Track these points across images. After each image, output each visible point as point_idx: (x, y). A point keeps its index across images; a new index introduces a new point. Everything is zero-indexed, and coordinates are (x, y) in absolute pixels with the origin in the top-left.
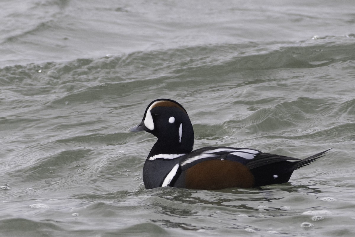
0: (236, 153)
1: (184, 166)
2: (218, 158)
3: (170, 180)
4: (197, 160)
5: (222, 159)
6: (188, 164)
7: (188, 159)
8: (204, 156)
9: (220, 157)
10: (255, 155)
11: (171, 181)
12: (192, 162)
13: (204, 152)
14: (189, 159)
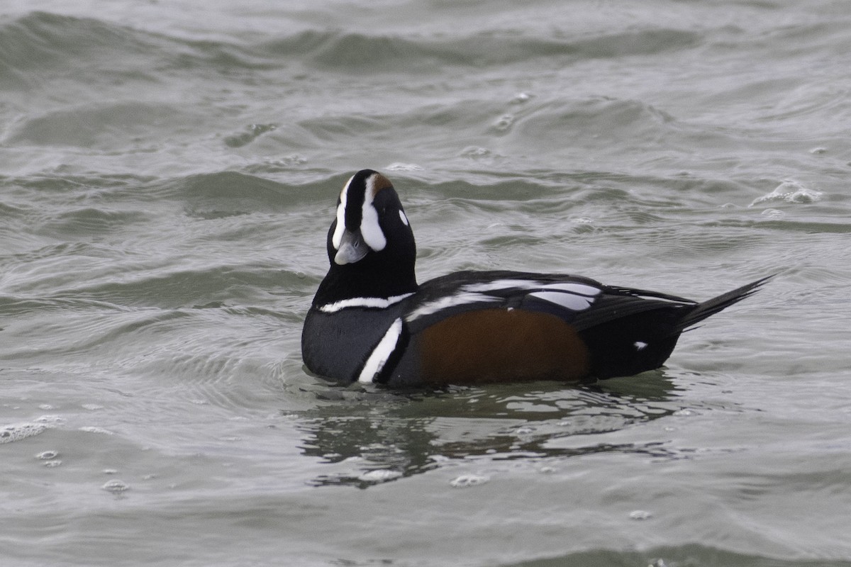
0: (545, 292)
1: (414, 321)
2: (500, 306)
3: (381, 361)
4: (448, 309)
5: (510, 309)
6: (424, 317)
7: (423, 305)
8: (464, 298)
9: (505, 304)
10: (592, 300)
11: (383, 364)
12: (435, 311)
13: (464, 289)
14: (428, 304)
